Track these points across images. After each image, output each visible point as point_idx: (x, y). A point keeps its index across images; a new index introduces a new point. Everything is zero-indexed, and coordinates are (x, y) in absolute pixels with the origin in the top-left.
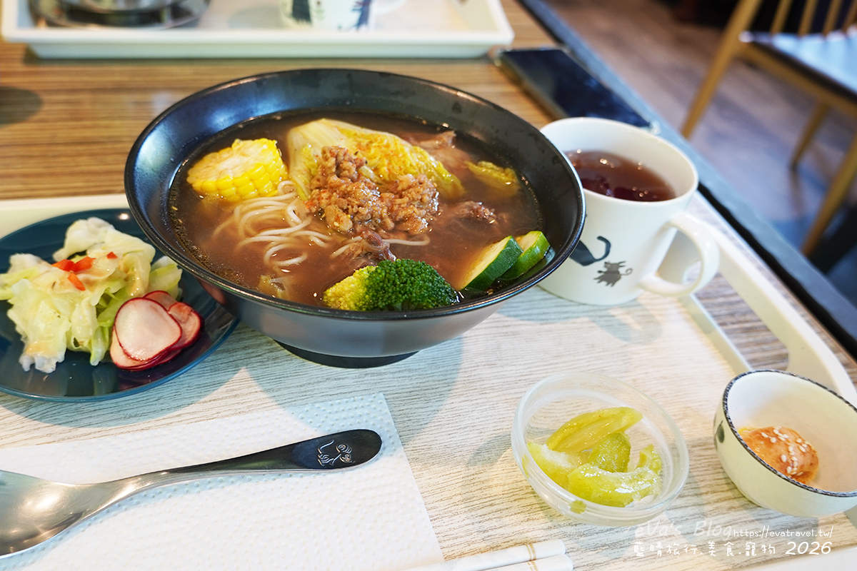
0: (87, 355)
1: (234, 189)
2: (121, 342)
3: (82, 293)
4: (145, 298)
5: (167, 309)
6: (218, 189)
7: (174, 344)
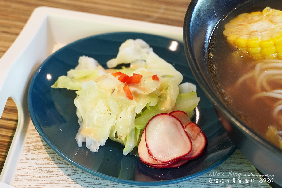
0: (122, 146)
1: (259, 49)
2: (148, 143)
3: (130, 101)
4: (170, 114)
5: (184, 126)
6: (247, 47)
7: (185, 155)
